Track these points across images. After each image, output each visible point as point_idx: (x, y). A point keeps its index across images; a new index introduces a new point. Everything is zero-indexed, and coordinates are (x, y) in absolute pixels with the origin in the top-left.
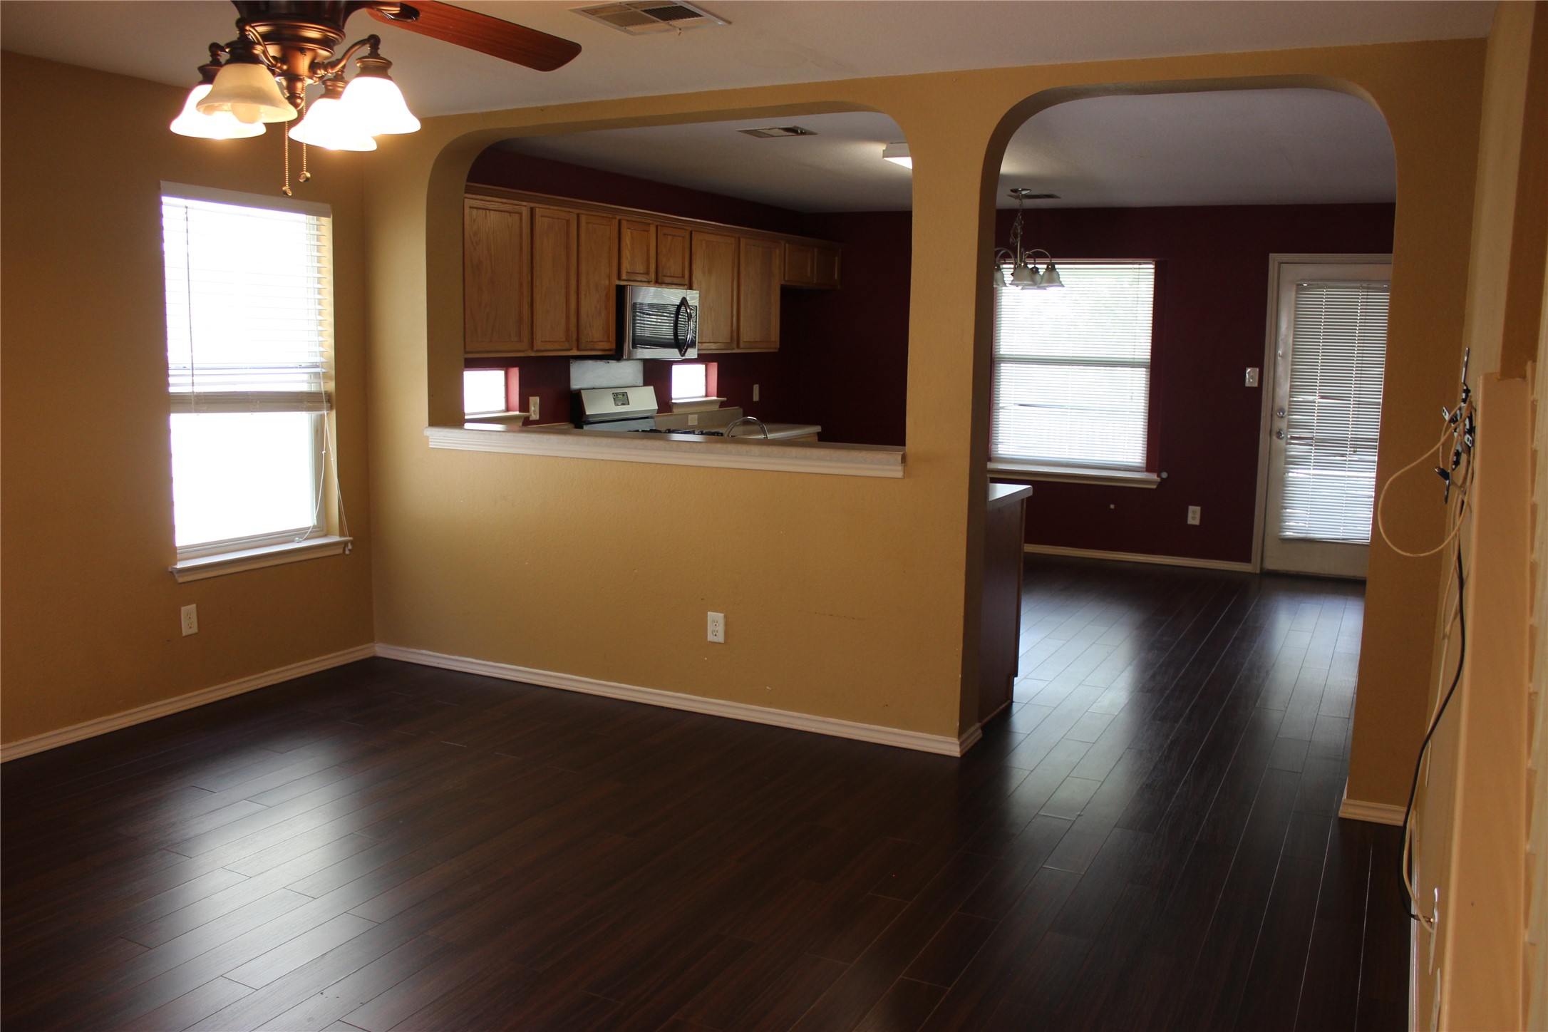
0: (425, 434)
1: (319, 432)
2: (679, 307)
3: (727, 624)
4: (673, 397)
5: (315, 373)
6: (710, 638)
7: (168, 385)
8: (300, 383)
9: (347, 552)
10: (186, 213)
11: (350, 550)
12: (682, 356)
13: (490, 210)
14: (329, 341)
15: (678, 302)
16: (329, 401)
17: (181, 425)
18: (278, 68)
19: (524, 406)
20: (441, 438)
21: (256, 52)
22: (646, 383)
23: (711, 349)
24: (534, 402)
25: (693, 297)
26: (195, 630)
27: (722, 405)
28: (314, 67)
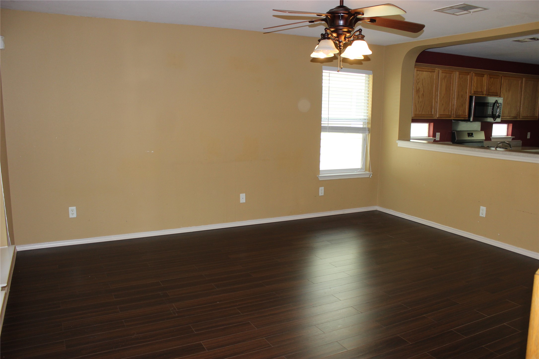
0: (397, 142)
1: (365, 140)
2: (494, 104)
3: (487, 211)
4: (492, 135)
5: (365, 122)
6: (481, 215)
7: (321, 124)
8: (360, 125)
9: (371, 177)
10: (329, 75)
11: (371, 176)
12: (494, 121)
13: (424, 71)
14: (370, 112)
15: (494, 102)
16: (369, 131)
17: (324, 135)
18: (336, 39)
19: (434, 136)
20: (402, 144)
21: (329, 36)
22: (482, 130)
23: (507, 119)
24: (438, 135)
25: (500, 100)
26: (323, 194)
27: (513, 139)
28: (345, 38)
